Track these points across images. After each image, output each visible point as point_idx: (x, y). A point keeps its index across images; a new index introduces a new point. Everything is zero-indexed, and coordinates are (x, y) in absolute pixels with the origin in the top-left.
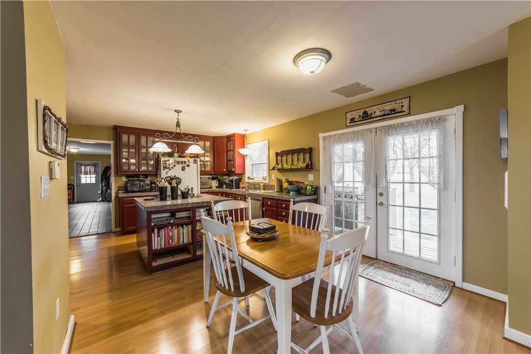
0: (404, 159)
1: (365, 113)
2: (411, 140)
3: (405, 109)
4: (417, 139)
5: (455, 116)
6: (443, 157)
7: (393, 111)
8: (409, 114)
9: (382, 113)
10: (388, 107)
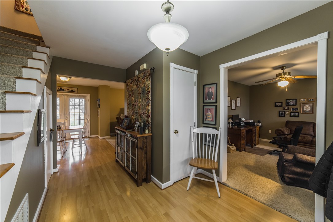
0: (75, 106)
1: (61, 88)
2: (77, 101)
3: (76, 91)
4: (79, 100)
5: (88, 96)
6: (85, 106)
7: (72, 91)
8: (77, 93)
9: (68, 90)
10: (71, 89)
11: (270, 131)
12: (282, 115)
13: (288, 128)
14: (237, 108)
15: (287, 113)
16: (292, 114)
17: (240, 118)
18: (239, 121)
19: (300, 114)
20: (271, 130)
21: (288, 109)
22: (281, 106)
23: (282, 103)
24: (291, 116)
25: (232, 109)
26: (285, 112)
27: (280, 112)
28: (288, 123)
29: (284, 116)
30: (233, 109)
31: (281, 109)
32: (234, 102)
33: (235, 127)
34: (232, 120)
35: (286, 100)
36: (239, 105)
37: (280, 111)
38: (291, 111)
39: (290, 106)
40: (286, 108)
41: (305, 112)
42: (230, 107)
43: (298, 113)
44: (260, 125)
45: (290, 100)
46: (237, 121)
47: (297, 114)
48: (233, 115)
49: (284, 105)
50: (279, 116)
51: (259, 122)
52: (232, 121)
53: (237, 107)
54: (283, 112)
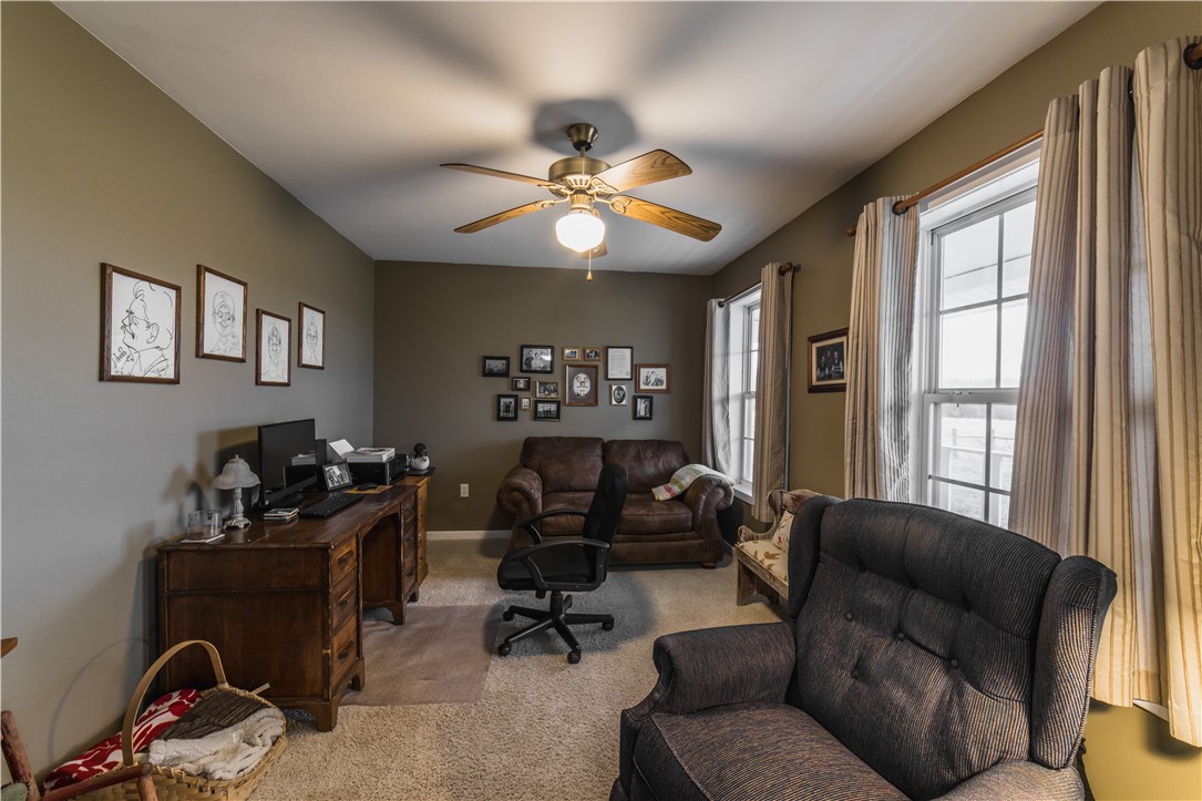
11: (465, 490)
12: (507, 415)
13: (532, 468)
14: (297, 371)
15: (525, 402)
16: (541, 408)
17: (324, 442)
18: (313, 461)
19: (563, 408)
20: (467, 485)
21: (528, 387)
22: (505, 374)
23: (507, 359)
24: (536, 416)
25: (258, 382)
26: (516, 397)
27: (503, 401)
28: (530, 445)
29: (515, 418)
30: (264, 378)
31: (502, 385)
32: (275, 330)
33: (282, 521)
34: (256, 467)
35: (523, 347)
36: (313, 354)
37: (500, 397)
38: (538, 395)
39: (534, 377)
40: (521, 385)
41: (577, 401)
42: (242, 361)
43: (558, 403)
44: (425, 465)
45: (534, 351)
46: (301, 459)
47: (553, 407)
48: (260, 428)
49: (514, 371)
50: (500, 419)
51: (419, 451)
52: (252, 480)
53: (301, 365)
54: (512, 400)
